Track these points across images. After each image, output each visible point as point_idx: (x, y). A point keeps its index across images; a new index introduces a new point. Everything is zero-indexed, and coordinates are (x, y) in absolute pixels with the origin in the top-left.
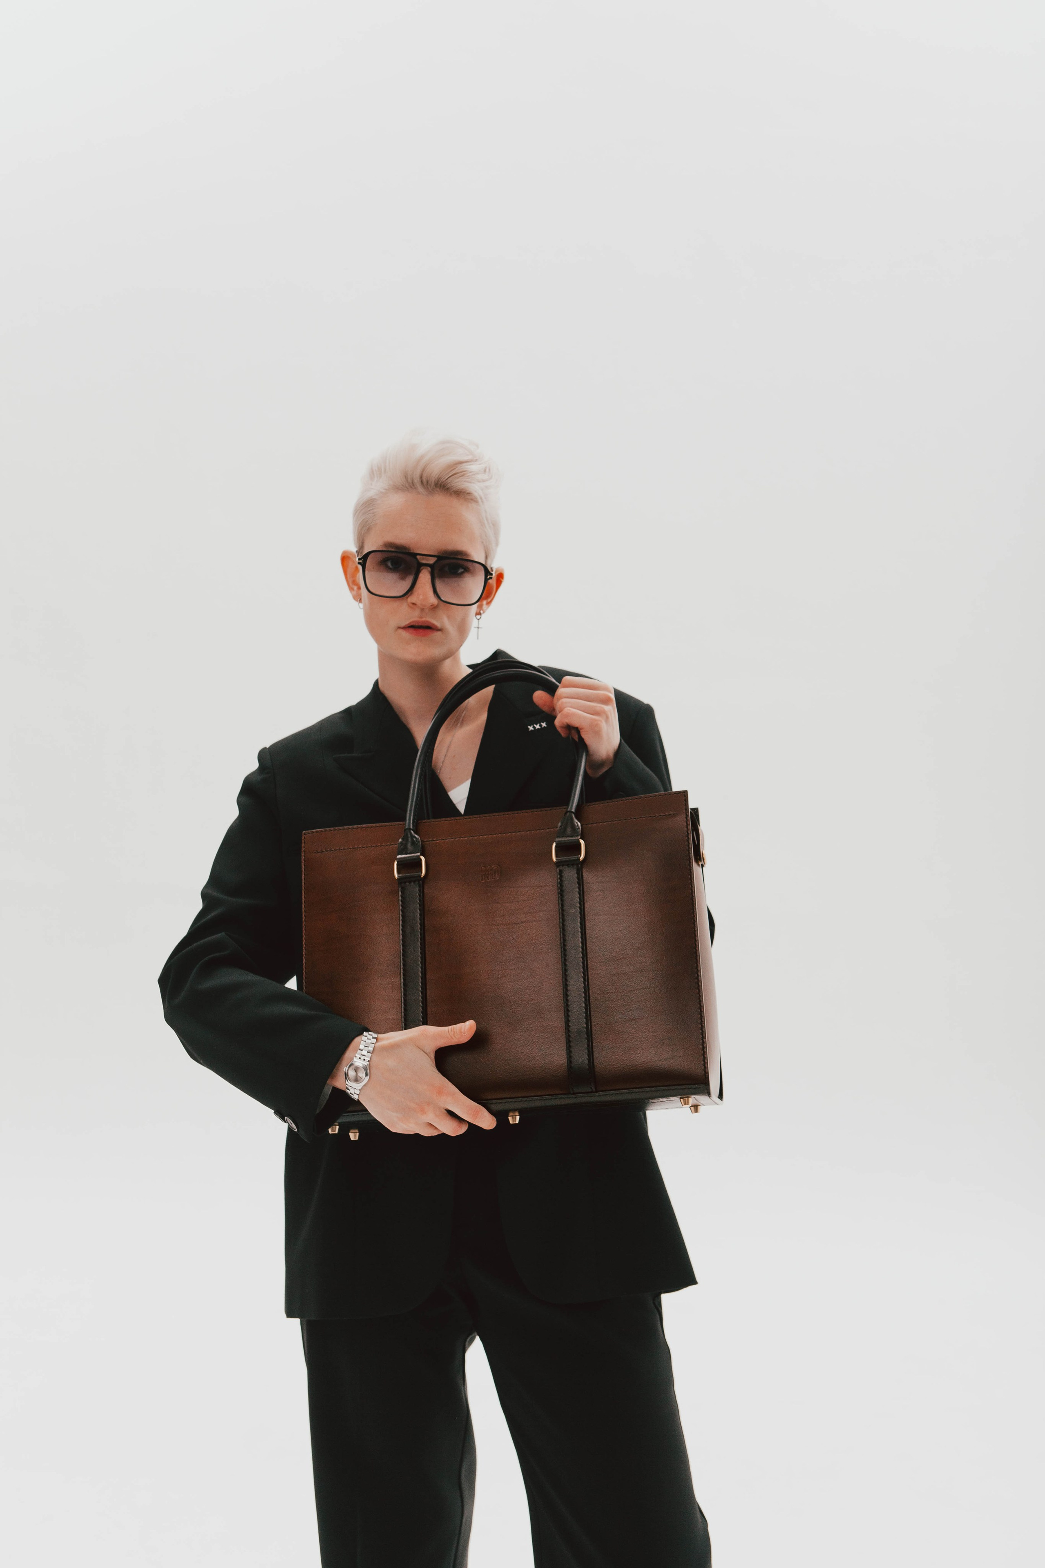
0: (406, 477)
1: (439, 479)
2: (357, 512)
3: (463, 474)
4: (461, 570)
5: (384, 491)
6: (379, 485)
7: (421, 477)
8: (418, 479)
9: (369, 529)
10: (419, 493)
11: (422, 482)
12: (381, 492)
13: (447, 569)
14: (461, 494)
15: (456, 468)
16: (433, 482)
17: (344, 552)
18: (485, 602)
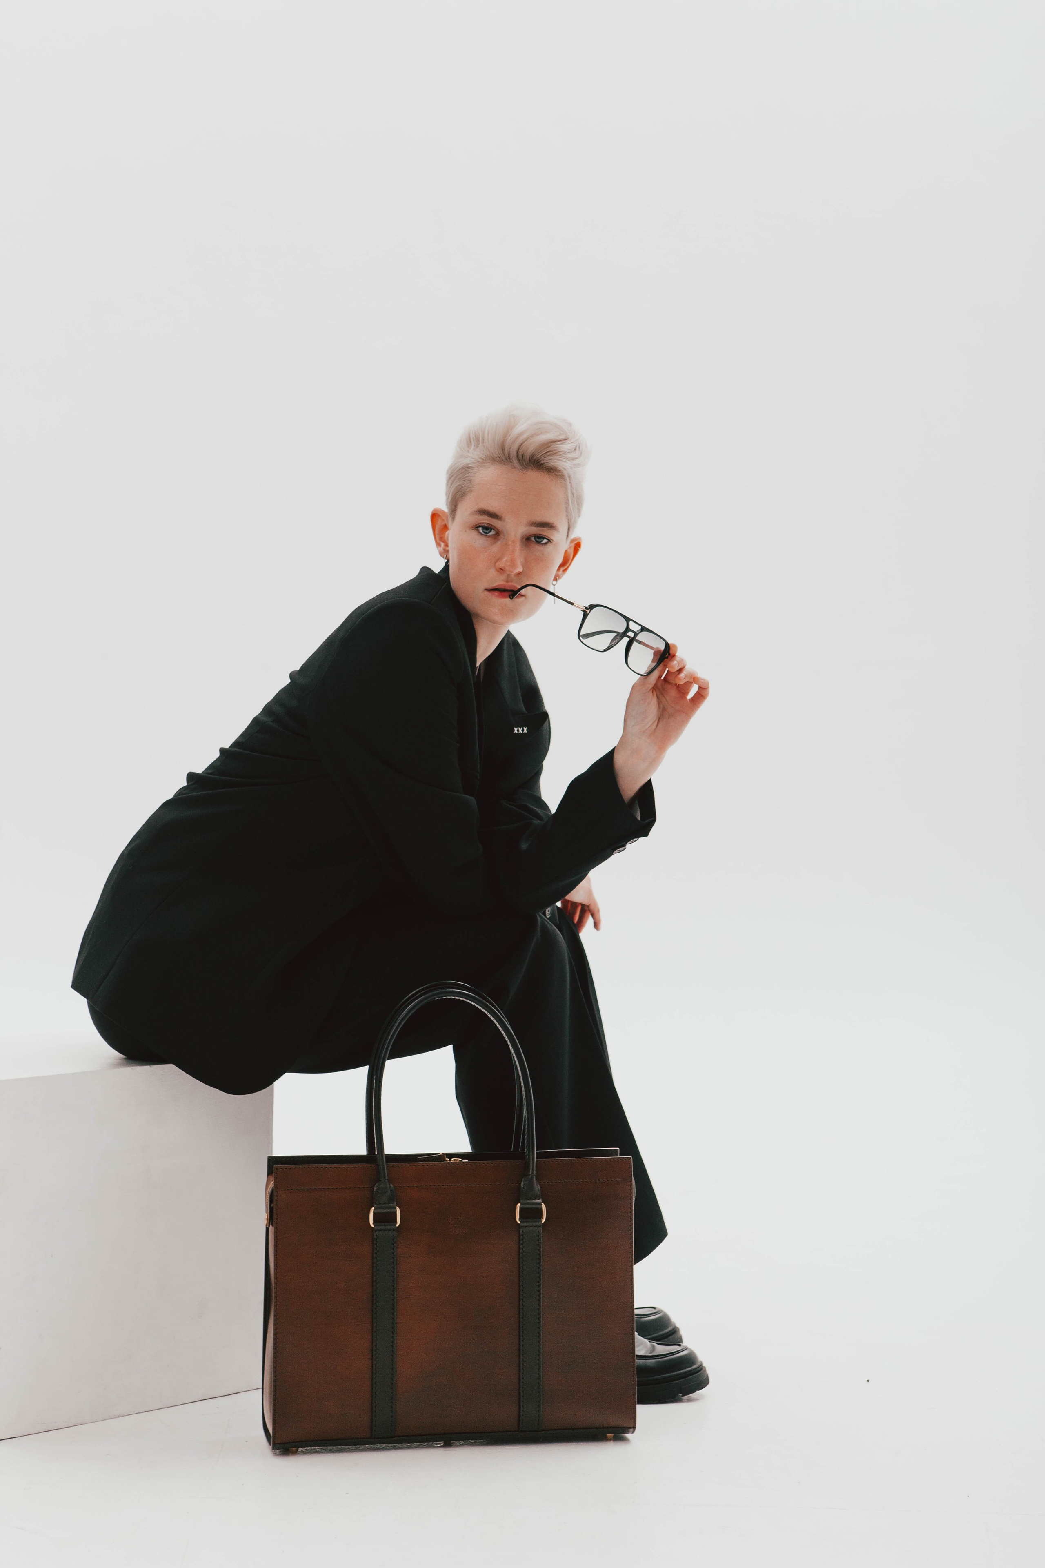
0: (503, 449)
1: (533, 455)
2: (452, 476)
3: (556, 453)
4: (545, 541)
5: (479, 460)
6: (474, 455)
7: (518, 452)
8: (515, 453)
9: (463, 495)
10: (514, 467)
11: (518, 456)
12: (478, 462)
13: (533, 539)
14: (552, 471)
15: (549, 447)
16: (528, 458)
17: (435, 510)
18: (562, 569)
